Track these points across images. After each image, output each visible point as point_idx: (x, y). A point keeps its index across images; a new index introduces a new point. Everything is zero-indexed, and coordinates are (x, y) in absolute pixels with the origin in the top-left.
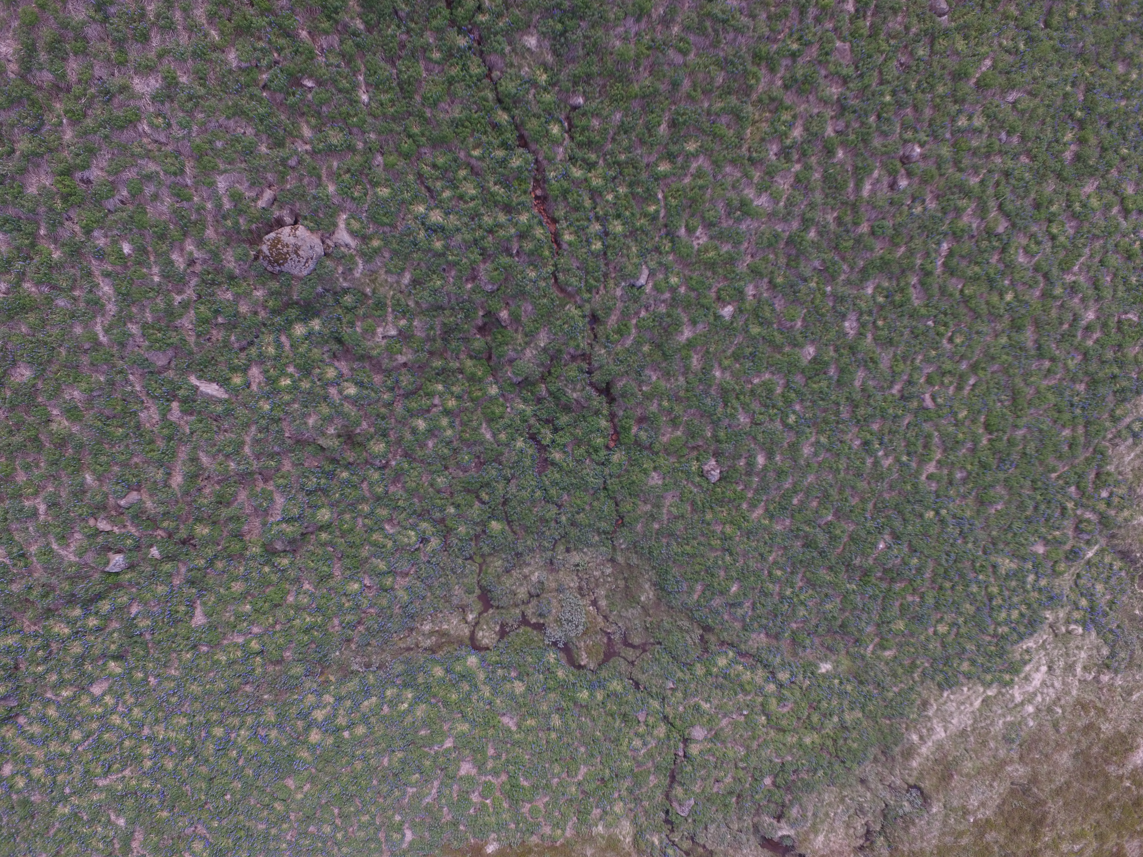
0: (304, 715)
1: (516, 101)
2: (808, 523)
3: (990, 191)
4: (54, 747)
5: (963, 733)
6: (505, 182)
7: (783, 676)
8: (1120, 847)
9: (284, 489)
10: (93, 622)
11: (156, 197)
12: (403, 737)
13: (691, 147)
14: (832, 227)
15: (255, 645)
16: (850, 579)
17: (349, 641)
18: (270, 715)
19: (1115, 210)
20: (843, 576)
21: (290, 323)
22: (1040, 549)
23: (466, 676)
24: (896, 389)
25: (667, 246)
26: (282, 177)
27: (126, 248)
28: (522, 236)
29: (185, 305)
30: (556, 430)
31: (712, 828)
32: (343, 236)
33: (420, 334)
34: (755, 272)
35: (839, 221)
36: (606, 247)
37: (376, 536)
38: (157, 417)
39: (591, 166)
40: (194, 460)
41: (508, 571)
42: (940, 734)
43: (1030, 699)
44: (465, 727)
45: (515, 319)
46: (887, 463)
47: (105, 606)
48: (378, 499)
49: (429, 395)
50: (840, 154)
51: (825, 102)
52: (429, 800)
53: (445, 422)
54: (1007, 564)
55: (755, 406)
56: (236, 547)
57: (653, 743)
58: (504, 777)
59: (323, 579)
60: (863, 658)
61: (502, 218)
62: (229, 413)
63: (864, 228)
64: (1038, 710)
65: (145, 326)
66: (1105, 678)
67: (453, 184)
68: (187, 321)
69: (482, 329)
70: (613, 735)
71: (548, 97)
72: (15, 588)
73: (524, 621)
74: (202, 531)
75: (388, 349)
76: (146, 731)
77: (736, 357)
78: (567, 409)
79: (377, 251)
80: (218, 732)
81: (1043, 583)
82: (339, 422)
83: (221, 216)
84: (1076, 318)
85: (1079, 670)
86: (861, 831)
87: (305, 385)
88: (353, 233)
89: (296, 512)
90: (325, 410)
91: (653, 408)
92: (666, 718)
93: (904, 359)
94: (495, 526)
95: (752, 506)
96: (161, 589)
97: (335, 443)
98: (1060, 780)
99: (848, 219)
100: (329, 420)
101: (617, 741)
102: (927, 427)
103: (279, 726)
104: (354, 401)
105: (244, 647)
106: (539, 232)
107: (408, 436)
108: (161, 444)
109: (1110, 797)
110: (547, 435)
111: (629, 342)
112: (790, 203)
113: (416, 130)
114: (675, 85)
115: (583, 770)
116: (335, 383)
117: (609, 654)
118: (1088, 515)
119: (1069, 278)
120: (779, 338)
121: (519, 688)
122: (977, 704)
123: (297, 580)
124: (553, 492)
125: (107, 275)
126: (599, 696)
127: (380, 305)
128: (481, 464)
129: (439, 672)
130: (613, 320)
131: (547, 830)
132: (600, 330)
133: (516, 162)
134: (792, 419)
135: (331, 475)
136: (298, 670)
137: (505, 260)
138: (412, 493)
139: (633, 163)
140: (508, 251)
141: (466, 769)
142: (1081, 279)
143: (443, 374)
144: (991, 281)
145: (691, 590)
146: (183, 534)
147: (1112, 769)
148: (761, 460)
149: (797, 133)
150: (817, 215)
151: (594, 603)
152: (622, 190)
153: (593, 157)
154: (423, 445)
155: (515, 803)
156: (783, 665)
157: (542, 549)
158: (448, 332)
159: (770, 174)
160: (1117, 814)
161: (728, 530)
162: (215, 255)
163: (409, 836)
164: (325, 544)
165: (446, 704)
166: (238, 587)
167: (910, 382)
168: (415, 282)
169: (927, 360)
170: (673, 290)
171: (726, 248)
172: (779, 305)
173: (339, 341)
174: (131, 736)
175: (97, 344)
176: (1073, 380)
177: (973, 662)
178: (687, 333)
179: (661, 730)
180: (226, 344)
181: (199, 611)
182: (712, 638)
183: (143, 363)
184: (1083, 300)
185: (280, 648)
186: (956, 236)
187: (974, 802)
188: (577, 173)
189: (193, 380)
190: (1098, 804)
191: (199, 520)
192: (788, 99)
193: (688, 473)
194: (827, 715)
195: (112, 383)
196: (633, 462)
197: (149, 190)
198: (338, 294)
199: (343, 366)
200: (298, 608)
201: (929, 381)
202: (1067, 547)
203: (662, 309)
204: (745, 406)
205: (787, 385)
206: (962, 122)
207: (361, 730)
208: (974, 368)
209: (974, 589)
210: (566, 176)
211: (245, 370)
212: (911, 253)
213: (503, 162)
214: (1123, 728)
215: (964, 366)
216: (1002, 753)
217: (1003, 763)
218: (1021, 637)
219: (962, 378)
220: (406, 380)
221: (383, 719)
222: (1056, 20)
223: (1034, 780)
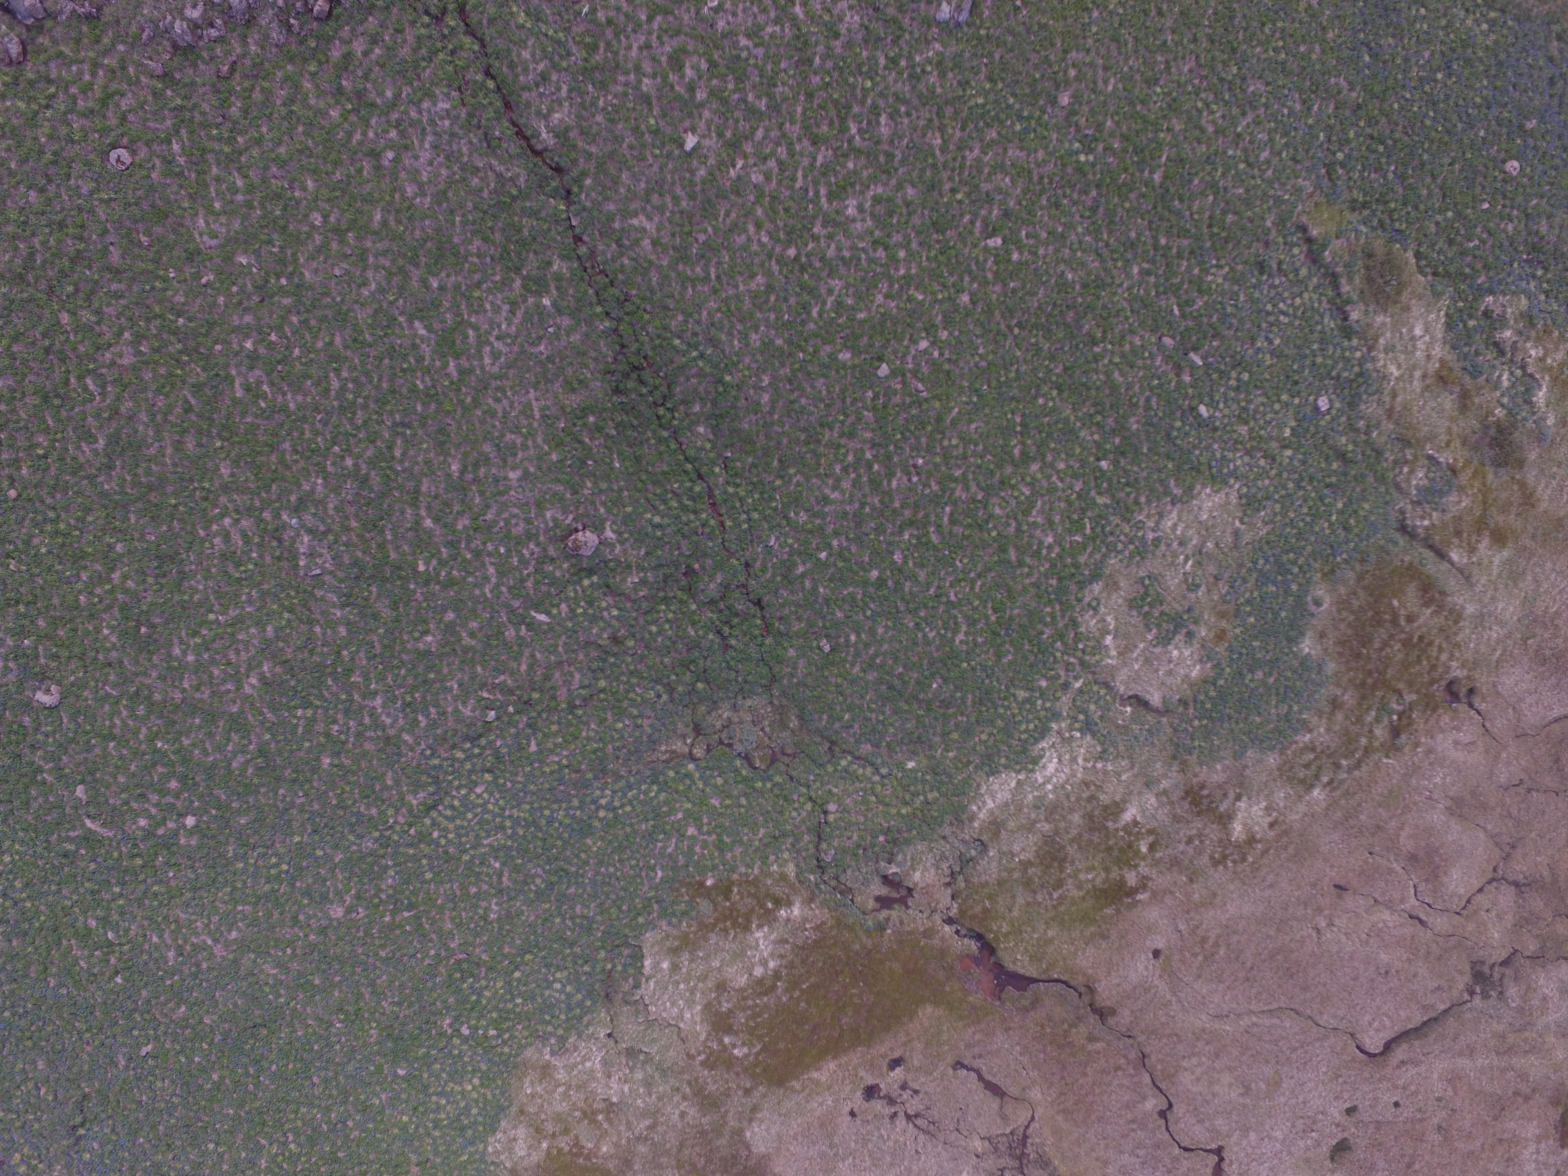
0: (594, 802)
1: (696, 459)
2: (888, 673)
3: (971, 477)
4: (458, 822)
5: (1006, 804)
6: (693, 499)
7: (884, 771)
8: (1122, 877)
9: (579, 670)
10: (476, 751)
11: (517, 524)
12: (653, 811)
13: (792, 471)
14: (878, 505)
15: (565, 762)
16: (919, 708)
17: (618, 758)
18: (575, 802)
19: (1054, 478)
20: (915, 706)
21: (581, 579)
22: (1044, 684)
23: (688, 775)
24: (932, 591)
25: (784, 522)
26: (577, 508)
27: (502, 550)
28: (703, 525)
29: (528, 575)
30: (731, 627)
31: (849, 872)
32: (609, 534)
33: (651, 579)
34: (836, 534)
35: (881, 502)
36: (750, 527)
37: (631, 695)
38: (513, 633)
39: (738, 486)
40: (533, 656)
41: (709, 713)
42: (990, 804)
43: (1048, 780)
44: (689, 806)
45: (703, 568)
46: (931, 635)
47: (483, 742)
48: (632, 673)
49: (658, 612)
50: (876, 467)
51: (864, 442)
52: (669, 850)
53: (667, 626)
54: (1022, 694)
55: (846, 607)
56: (553, 704)
57: (804, 814)
58: (714, 837)
59: (603, 721)
60: (934, 757)
61: (692, 517)
62: (551, 629)
63: (897, 505)
64: (1055, 787)
65: (510, 588)
66: (1099, 765)
67: (665, 502)
68: (529, 584)
69: (685, 574)
70: (779, 809)
71: (712, 455)
72: (439, 731)
73: (721, 742)
74: (536, 696)
75: (635, 589)
76: (507, 813)
77: (831, 580)
78: (737, 615)
79: (627, 540)
80: (547, 812)
81: (1048, 705)
82: (609, 630)
83: (547, 530)
84: (1041, 543)
85: (1080, 761)
86: (947, 872)
87: (591, 611)
88: (613, 532)
89: (586, 682)
90: (602, 624)
91: (786, 611)
92: (810, 798)
93: (933, 574)
94: (700, 685)
95: (853, 665)
96: (513, 731)
97: (607, 642)
98: (1074, 832)
99: (886, 500)
100: (603, 630)
101: (781, 813)
102: (954, 612)
103: (580, 808)
104: (617, 618)
105: (558, 763)
106: (712, 522)
107: (647, 636)
108: (515, 648)
109: (1111, 843)
110: (726, 630)
111: (768, 576)
112: (851, 496)
113: (644, 478)
114: (779, 443)
115: (762, 831)
116: (606, 609)
117: (773, 761)
118: (1072, 660)
119: (1031, 520)
120: (855, 567)
121: (720, 781)
122: (1013, 784)
123: (587, 723)
124: (732, 663)
125: (492, 564)
126: (769, 785)
127: (629, 567)
128: (689, 650)
129: (671, 774)
130: (758, 564)
131: (743, 870)
132: (751, 570)
133: (697, 489)
134: (869, 613)
135: (605, 660)
136: (590, 776)
137: (695, 538)
138: (650, 668)
139: (761, 482)
140: (696, 533)
141: (691, 831)
142: (1039, 520)
143: (665, 600)
144: (980, 526)
145: (820, 719)
146: (526, 698)
147: (1110, 824)
148: (853, 638)
149: (850, 458)
150: (869, 500)
151: (762, 730)
152: (756, 496)
153: (738, 481)
154: (655, 641)
155: (722, 851)
156: (883, 763)
157: (729, 698)
158: (666, 578)
159: (838, 480)
160: (1116, 853)
161: (839, 680)
162: (545, 550)
163: (660, 874)
164: (602, 701)
165: (677, 792)
166: (554, 728)
167: (939, 587)
168: (647, 553)
169: (947, 573)
170: (791, 546)
171: (818, 521)
172: (854, 549)
173: (608, 587)
174: (500, 815)
175: (486, 599)
176: (1047, 578)
177: (1007, 757)
178: (801, 569)
179: (809, 806)
180: (549, 593)
181: (533, 743)
182: (837, 749)
183: (507, 606)
184: (1043, 531)
185: (580, 763)
186: (955, 504)
187: (1016, 848)
188: (731, 490)
189: (533, 613)
190: (1103, 847)
191: (534, 690)
192: (843, 441)
193: (811, 649)
194: (915, 794)
195: (492, 617)
196: (778, 643)
197: (513, 521)
198: (606, 562)
199: (610, 599)
200: (588, 739)
201: (951, 586)
202: (1061, 681)
203: (786, 557)
204: (840, 608)
205: (864, 595)
206: (946, 443)
207: (628, 809)
208: (979, 576)
209: (1001, 711)
210: (725, 492)
211: (558, 606)
212: (927, 516)
213: (691, 489)
214: (1118, 798)
215: (972, 575)
216: (1033, 816)
217: (1035, 822)
218: (1037, 741)
219: (973, 582)
220: (645, 605)
221: (640, 802)
222: (994, 383)
223: (1057, 832)
